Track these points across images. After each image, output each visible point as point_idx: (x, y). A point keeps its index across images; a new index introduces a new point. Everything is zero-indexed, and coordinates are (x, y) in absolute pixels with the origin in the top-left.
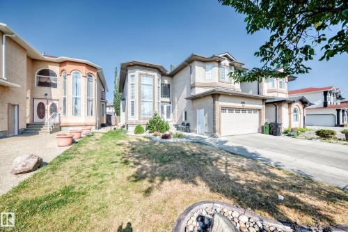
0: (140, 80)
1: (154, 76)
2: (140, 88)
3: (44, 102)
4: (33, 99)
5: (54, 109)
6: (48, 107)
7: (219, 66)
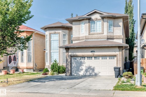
0: (50, 38)
1: (59, 33)
3: (11, 55)
5: (15, 59)
7: (89, 22)
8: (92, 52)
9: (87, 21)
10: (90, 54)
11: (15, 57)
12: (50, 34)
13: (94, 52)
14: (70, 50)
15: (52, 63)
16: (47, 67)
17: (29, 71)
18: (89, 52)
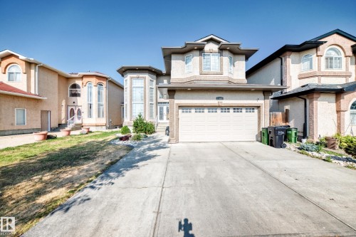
0: (131, 84)
1: (145, 78)
2: (131, 91)
3: (74, 108)
4: (67, 106)
5: (79, 113)
6: (76, 112)
7: (200, 55)
8: (218, 98)
9: (198, 53)
10: (215, 102)
11: (79, 110)
12: (131, 78)
13: (222, 99)
14: (177, 95)
15: (134, 119)
16: (127, 125)
17: (99, 129)
18: (213, 99)
